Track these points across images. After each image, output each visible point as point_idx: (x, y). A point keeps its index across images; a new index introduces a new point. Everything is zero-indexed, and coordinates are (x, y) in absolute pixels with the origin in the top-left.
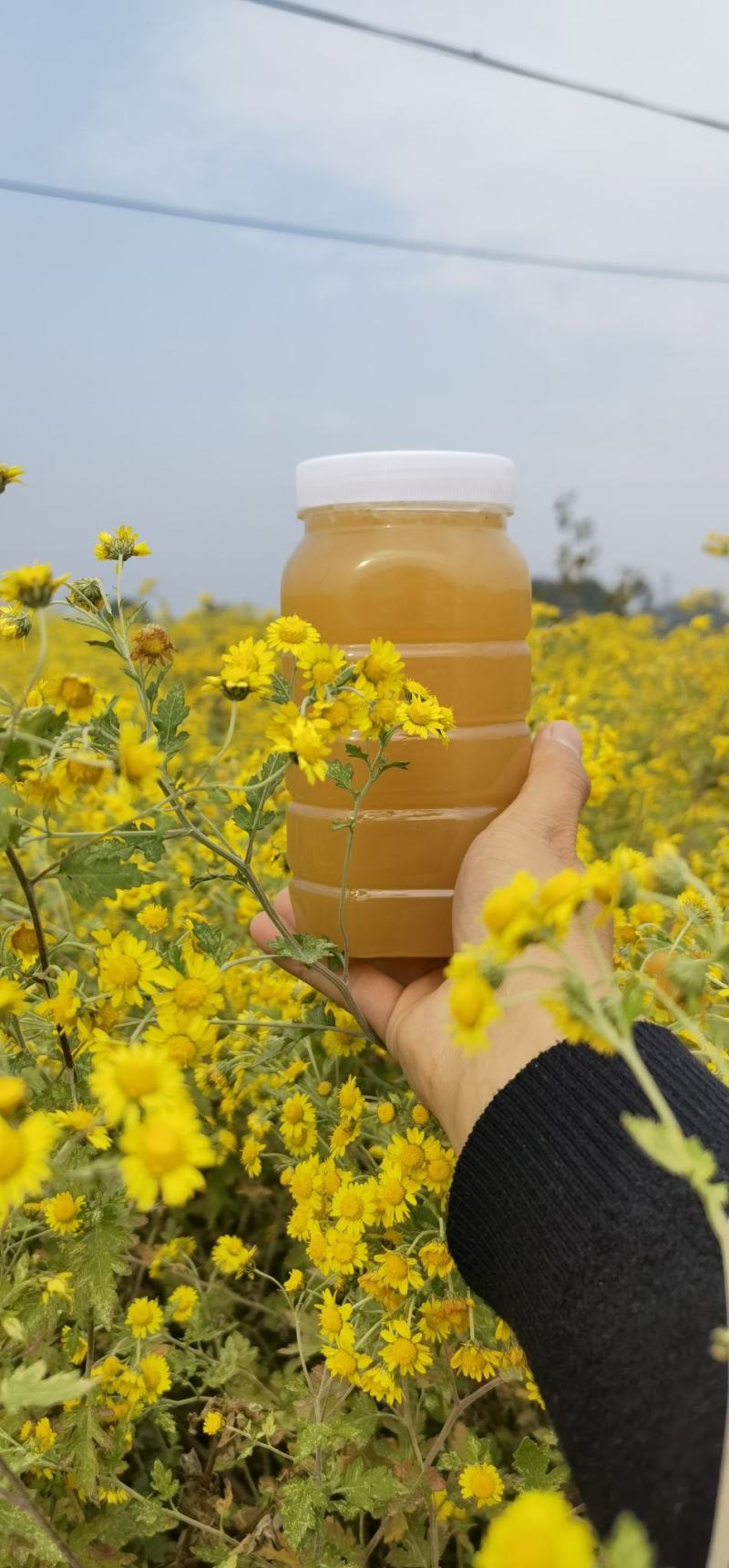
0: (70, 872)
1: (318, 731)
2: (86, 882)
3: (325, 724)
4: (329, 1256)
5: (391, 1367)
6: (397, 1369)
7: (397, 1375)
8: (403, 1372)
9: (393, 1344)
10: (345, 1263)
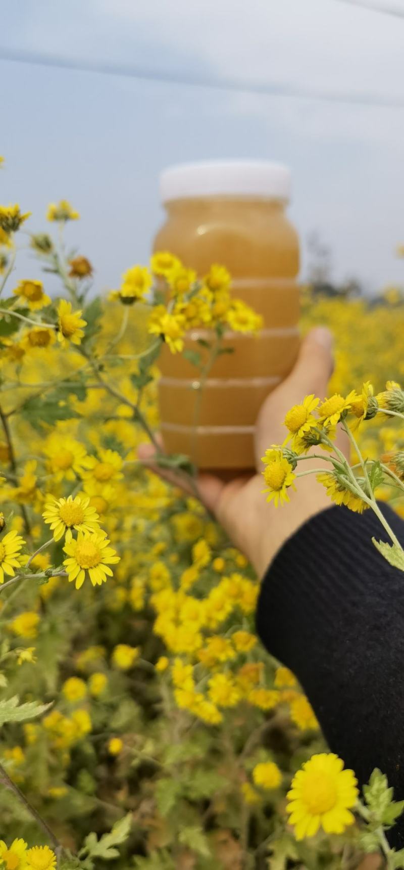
0: (29, 411)
1: (178, 322)
2: (40, 416)
3: (181, 318)
5: (215, 701)
6: (219, 702)
7: (218, 706)
8: (222, 704)
9: (215, 688)
10: (189, 644)
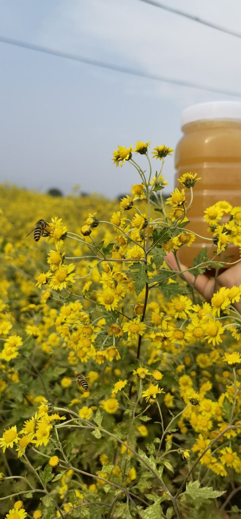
0: (162, 286)
2: (168, 290)
4: (199, 423)
5: (224, 463)
6: (226, 465)
7: (225, 466)
8: (228, 466)
9: (225, 455)
10: (204, 427)
